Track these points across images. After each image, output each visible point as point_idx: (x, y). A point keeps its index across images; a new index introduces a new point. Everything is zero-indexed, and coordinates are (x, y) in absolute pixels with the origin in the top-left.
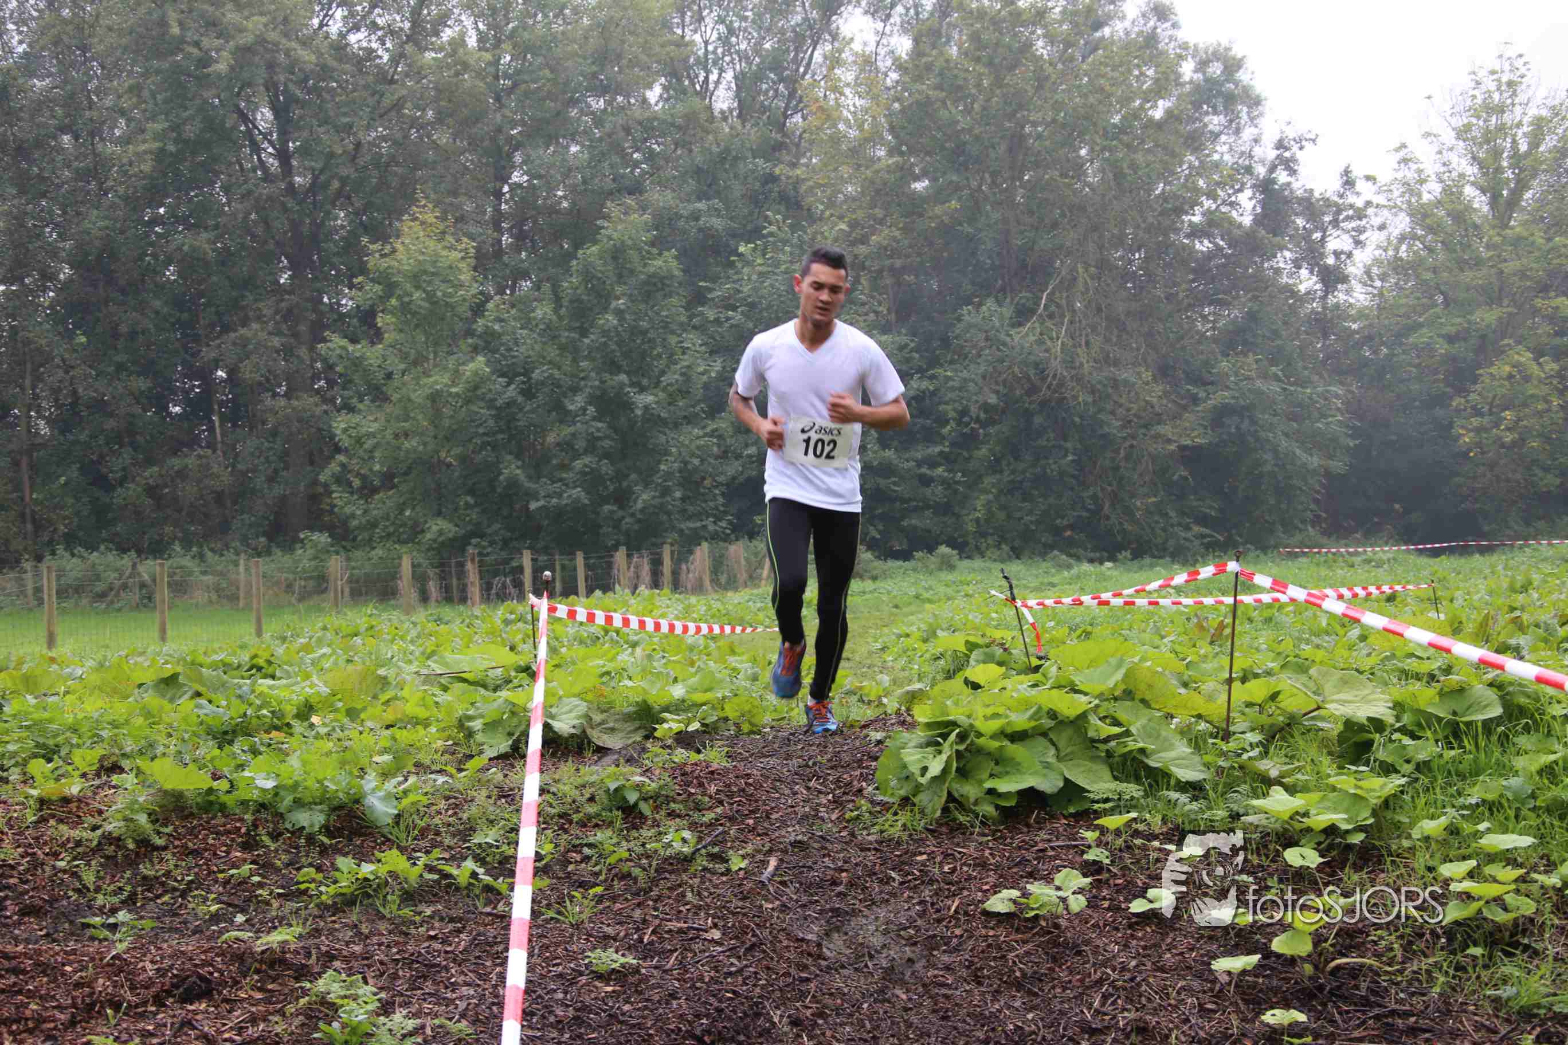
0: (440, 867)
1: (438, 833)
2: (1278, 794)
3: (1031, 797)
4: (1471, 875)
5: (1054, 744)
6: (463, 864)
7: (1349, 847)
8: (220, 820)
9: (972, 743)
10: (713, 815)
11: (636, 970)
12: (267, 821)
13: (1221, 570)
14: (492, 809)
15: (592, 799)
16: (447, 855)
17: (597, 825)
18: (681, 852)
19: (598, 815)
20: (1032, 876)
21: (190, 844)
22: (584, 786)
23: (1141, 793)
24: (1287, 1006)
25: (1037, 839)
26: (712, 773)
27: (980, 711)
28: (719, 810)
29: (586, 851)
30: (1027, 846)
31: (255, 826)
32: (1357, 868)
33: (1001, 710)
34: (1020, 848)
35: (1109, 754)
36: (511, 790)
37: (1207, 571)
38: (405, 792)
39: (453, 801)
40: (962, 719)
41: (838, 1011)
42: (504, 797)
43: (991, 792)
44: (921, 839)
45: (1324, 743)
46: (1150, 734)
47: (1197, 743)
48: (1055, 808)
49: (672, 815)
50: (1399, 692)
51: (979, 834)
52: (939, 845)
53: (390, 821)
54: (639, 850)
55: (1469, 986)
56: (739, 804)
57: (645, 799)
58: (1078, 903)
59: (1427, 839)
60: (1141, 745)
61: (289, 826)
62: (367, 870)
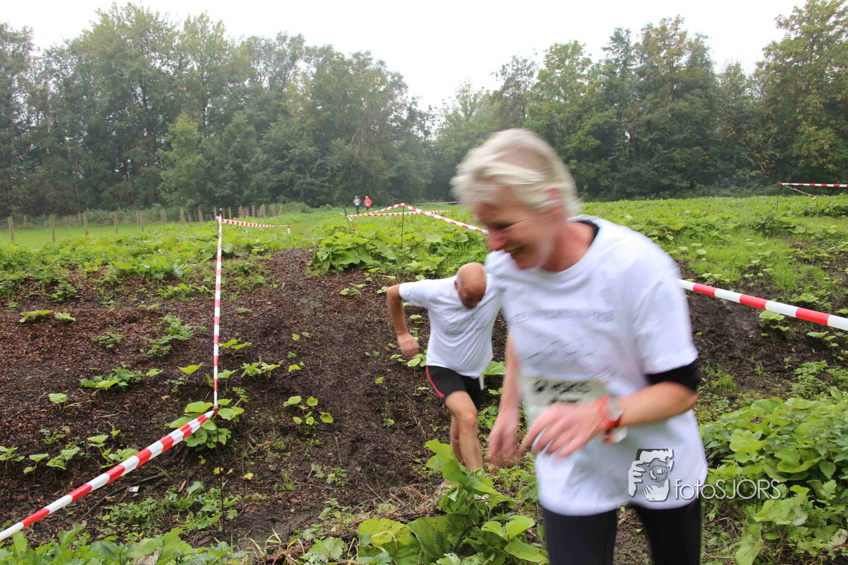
0: (196, 288)
1: (194, 279)
2: (414, 262)
3: (352, 265)
5: (357, 251)
8: (136, 277)
11: (249, 312)
12: (148, 277)
13: (400, 206)
14: (208, 272)
15: (235, 269)
16: (197, 285)
17: (237, 276)
18: (260, 282)
19: (237, 273)
21: (128, 283)
22: (233, 266)
23: (380, 263)
24: (416, 314)
25: (354, 276)
30: (351, 277)
31: (145, 278)
35: (372, 253)
36: (213, 267)
37: (396, 206)
38: (185, 269)
39: (198, 270)
43: (342, 264)
44: (323, 277)
45: (426, 249)
46: (381, 248)
47: (394, 250)
48: (358, 268)
49: (257, 272)
50: (444, 236)
51: (338, 275)
52: (328, 278)
53: (181, 276)
54: (249, 282)
57: (250, 269)
60: (380, 251)
61: (154, 278)
62: (176, 289)
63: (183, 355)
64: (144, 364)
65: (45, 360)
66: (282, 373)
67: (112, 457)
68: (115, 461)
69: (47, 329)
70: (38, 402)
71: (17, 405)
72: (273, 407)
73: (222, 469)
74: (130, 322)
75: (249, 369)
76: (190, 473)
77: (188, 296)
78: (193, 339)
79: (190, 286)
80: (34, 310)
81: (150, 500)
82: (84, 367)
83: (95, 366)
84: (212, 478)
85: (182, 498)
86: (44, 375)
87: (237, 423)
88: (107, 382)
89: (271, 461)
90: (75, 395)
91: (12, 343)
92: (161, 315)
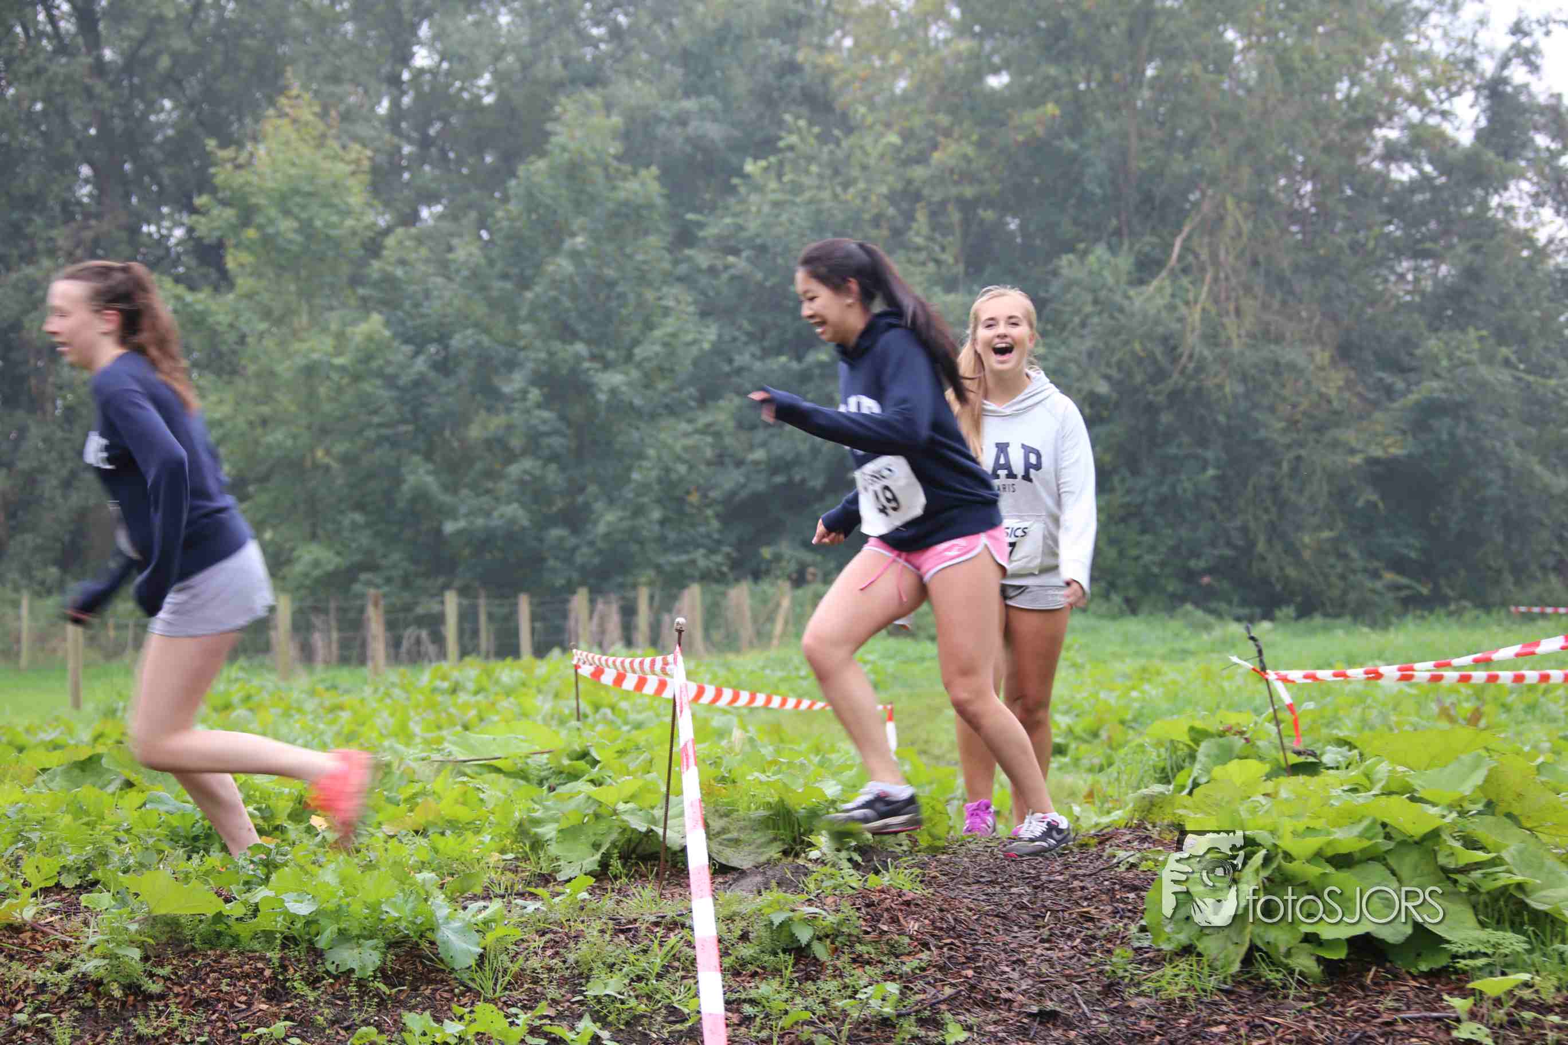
0: (547, 1029)
1: (536, 981)
5: (1394, 873)
6: (581, 1025)
8: (233, 959)
9: (1279, 868)
10: (916, 963)
12: (299, 961)
14: (610, 948)
15: (744, 937)
16: (552, 1012)
17: (754, 975)
18: (880, 1014)
19: (756, 959)
21: (196, 991)
22: (730, 919)
23: (1527, 946)
25: (1381, 1007)
26: (908, 903)
27: (1287, 826)
28: (925, 955)
29: (748, 1009)
30: (1366, 1016)
31: (284, 968)
33: (1318, 824)
34: (1356, 1019)
35: (1473, 889)
36: (630, 922)
38: (486, 923)
39: (548, 936)
40: (1262, 836)
42: (622, 931)
43: (1310, 938)
44: (1215, 1003)
48: (1399, 964)
49: (858, 961)
51: (1297, 998)
52: (1241, 1012)
53: (473, 963)
54: (821, 1010)
56: (951, 947)
57: (819, 939)
60: (1519, 878)
61: (332, 968)
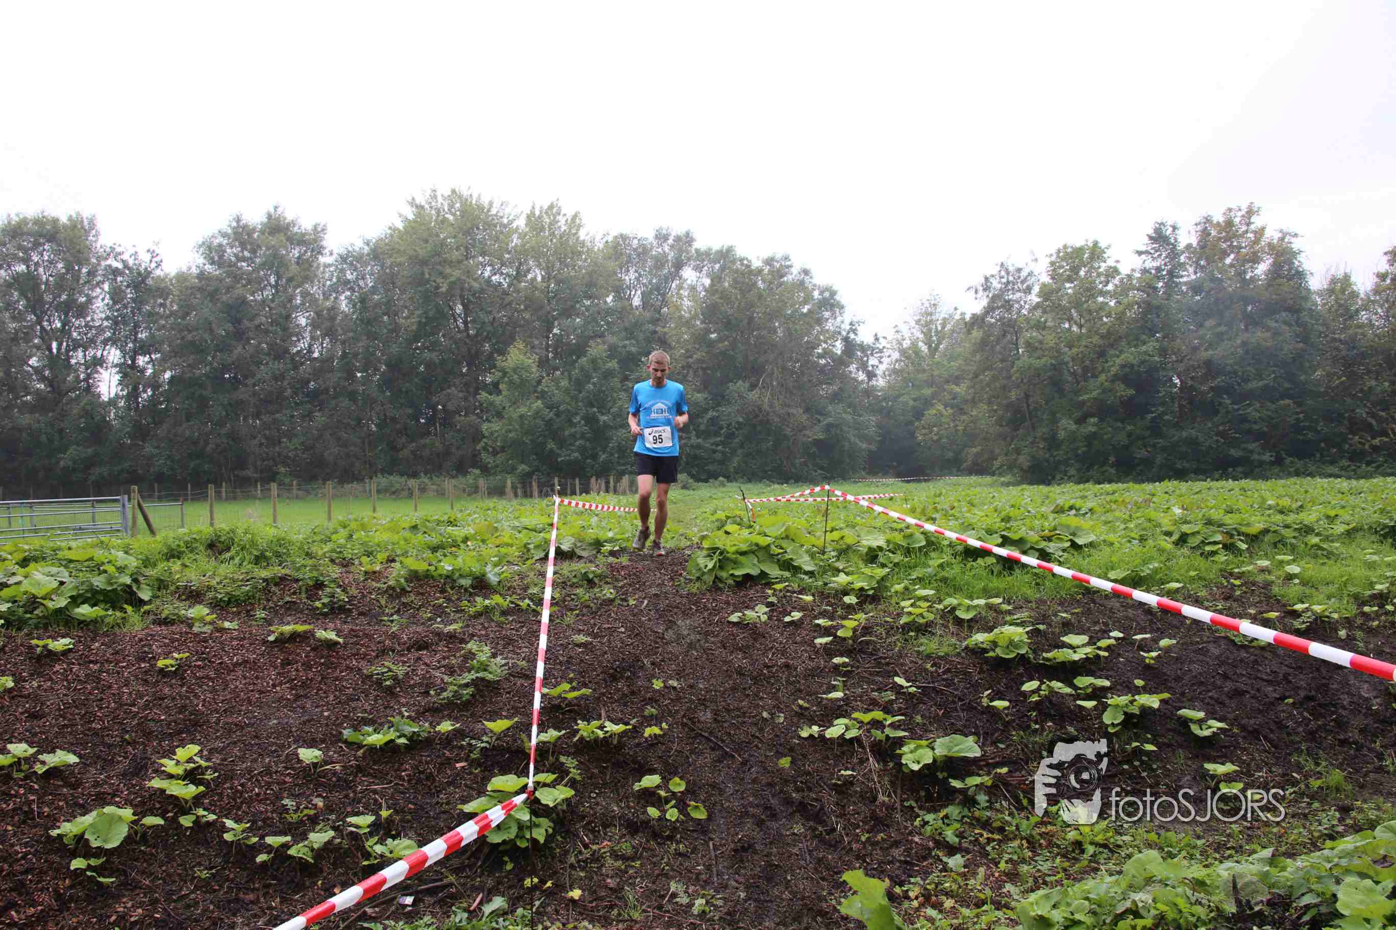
0: (516, 602)
1: (515, 589)
2: (842, 575)
3: (747, 577)
4: (912, 605)
5: (756, 557)
6: (525, 601)
7: (868, 596)
9: (725, 556)
11: (591, 643)
13: (823, 489)
15: (575, 576)
16: (518, 597)
17: (576, 587)
18: (609, 598)
19: (577, 583)
20: (747, 607)
21: (420, 591)
22: (572, 571)
23: (790, 576)
24: (842, 656)
25: (749, 593)
26: (623, 567)
27: (729, 543)
28: (625, 581)
29: (573, 596)
30: (746, 596)
32: (871, 603)
33: (737, 543)
34: (742, 597)
35: (779, 560)
36: (544, 572)
37: (817, 489)
38: (502, 573)
39: (521, 576)
40: (722, 547)
41: (670, 659)
42: (541, 575)
43: (733, 575)
44: (704, 593)
45: (861, 556)
46: (793, 552)
47: (812, 556)
48: (756, 581)
49: (606, 583)
50: (890, 535)
51: (727, 591)
52: (711, 595)
53: (496, 584)
54: (593, 596)
55: (909, 647)
58: (764, 618)
59: (896, 592)
60: (791, 557)
61: (457, 585)
62: (487, 602)
63: (491, 702)
64: (436, 712)
65: (298, 697)
66: (634, 738)
67: (379, 849)
68: (382, 856)
69: (303, 652)
70: (283, 758)
71: (255, 760)
72: (617, 790)
73: (536, 880)
74: (420, 649)
75: (586, 729)
76: (490, 883)
77: (504, 613)
78: (506, 679)
79: (509, 599)
80: (288, 623)
81: (427, 919)
82: (349, 712)
83: (365, 711)
84: (522, 892)
85: (474, 921)
86: (294, 719)
87: (564, 811)
88: (380, 736)
89: (610, 873)
90: (335, 752)
91: (255, 670)
92: (463, 641)
